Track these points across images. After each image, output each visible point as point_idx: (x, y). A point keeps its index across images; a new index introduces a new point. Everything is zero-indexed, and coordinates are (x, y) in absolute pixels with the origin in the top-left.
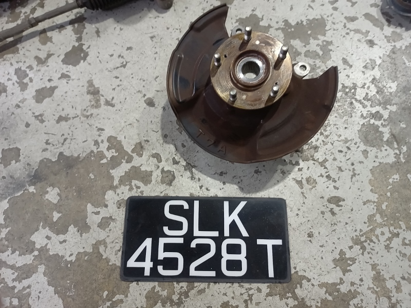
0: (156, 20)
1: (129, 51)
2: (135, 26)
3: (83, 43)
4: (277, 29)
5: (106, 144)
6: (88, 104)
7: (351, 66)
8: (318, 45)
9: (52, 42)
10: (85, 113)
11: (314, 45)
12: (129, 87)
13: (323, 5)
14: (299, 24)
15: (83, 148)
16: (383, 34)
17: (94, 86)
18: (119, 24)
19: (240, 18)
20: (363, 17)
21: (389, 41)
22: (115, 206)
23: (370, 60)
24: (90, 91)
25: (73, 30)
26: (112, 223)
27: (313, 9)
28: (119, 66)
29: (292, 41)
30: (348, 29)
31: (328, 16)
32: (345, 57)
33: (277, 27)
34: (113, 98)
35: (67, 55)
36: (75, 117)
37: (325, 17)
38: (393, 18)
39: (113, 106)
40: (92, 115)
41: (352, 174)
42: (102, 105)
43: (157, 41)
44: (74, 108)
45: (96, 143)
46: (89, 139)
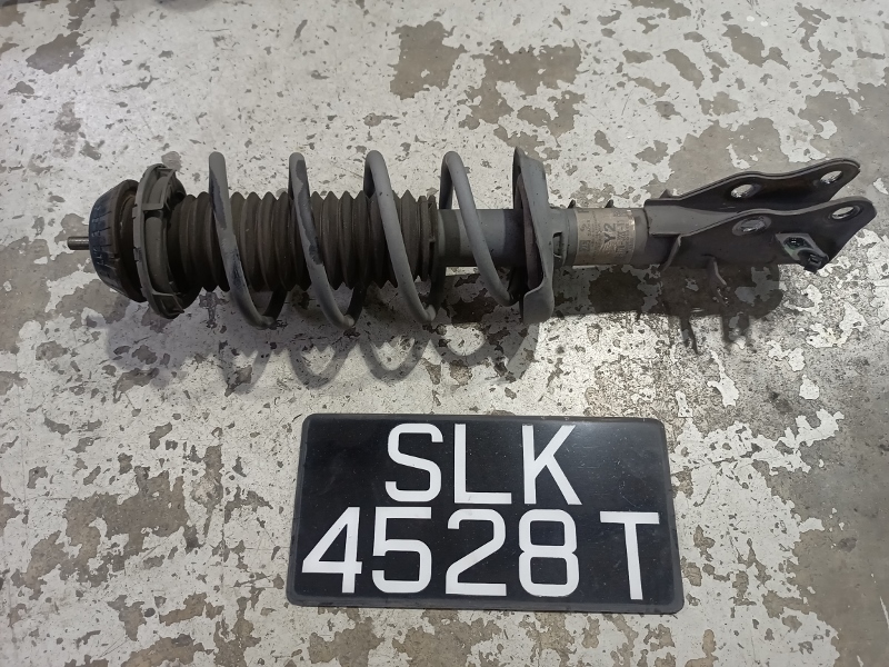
0: (236, 8)
1: (165, 58)
2: (191, 14)
3: (81, 32)
4: (474, 57)
5: (57, 229)
6: (50, 146)
7: (611, 150)
8: (552, 99)
9: (20, 22)
10: (38, 163)
11: (543, 98)
12: (140, 127)
13: (585, 22)
14: (525, 54)
15: (10, 230)
16: (698, 95)
17: (73, 114)
18: (160, 7)
19: (406, 27)
20: (664, 56)
21: (705, 112)
22: (32, 355)
23: (656, 142)
24: (61, 122)
25: (68, 6)
26: (15, 386)
27: (561, 27)
28: (135, 83)
29: (499, 83)
30: (624, 75)
31: (589, 46)
32: (603, 129)
33: (477, 53)
34: (102, 142)
35: (42, 50)
36: (17, 168)
37: (582, 46)
38: (728, 66)
39: (96, 157)
40: (49, 168)
41: (555, 369)
42: (76, 154)
43: (225, 47)
44: (20, 151)
45: (39, 223)
46: (28, 214)
